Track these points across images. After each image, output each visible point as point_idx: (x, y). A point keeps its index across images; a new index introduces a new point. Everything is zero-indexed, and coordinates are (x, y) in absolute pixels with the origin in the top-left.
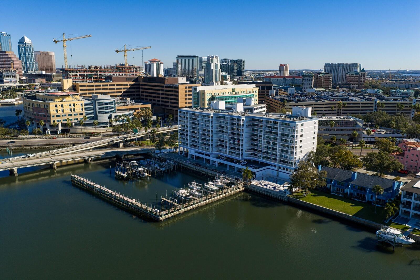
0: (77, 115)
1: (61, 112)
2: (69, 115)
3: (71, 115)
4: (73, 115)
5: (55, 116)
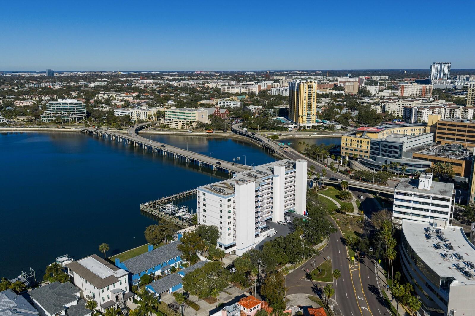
0: (362, 151)
1: (349, 145)
2: (355, 150)
3: (357, 151)
4: (359, 151)
5: (344, 149)
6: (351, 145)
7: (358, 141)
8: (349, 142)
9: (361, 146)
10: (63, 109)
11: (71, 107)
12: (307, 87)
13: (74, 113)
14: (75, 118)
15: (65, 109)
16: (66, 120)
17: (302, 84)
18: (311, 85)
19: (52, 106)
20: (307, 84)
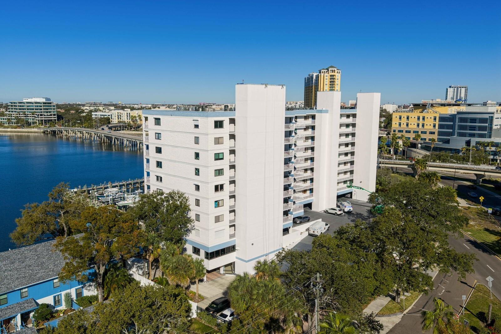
0: (425, 133)
1: (405, 126)
2: (415, 132)
3: (417, 132)
4: (420, 132)
5: (397, 131)
6: (407, 125)
7: (419, 118)
8: (404, 121)
9: (423, 126)
10: (28, 109)
11: (37, 106)
12: (328, 78)
13: (41, 114)
14: (42, 120)
15: (30, 109)
16: (31, 122)
17: (322, 74)
18: (334, 75)
19: (15, 106)
20: (329, 73)
